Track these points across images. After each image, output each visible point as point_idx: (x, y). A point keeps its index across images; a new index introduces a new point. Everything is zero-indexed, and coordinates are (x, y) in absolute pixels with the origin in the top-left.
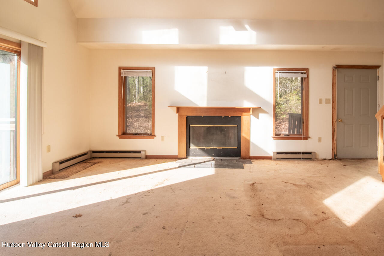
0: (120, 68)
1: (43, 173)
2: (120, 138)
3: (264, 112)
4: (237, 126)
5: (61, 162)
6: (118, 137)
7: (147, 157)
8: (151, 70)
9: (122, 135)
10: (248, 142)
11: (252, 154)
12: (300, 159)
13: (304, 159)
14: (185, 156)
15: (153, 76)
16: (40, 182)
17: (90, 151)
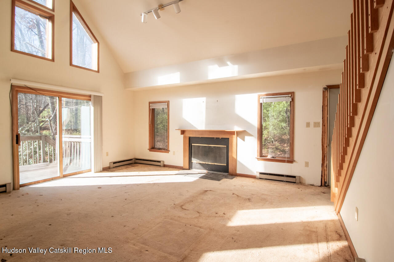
0: (150, 103)
1: (103, 168)
2: (150, 151)
3: (250, 135)
4: (226, 146)
5: (114, 163)
6: (148, 150)
7: (165, 166)
8: (167, 103)
9: (151, 149)
10: (235, 161)
11: (238, 172)
12: (283, 181)
13: (287, 182)
14: (188, 168)
15: (168, 107)
16: (101, 172)
17: (134, 158)
